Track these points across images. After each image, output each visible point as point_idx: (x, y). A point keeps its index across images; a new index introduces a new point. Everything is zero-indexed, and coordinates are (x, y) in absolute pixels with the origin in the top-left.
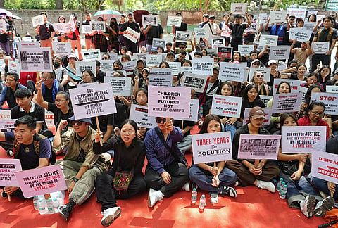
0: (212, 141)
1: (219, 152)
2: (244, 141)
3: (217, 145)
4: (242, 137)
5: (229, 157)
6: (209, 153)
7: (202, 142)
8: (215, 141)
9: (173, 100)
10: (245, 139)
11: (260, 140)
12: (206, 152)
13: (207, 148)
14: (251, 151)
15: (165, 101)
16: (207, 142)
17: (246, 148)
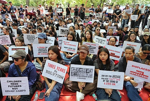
1: (57, 75)
3: (57, 71)
4: (72, 66)
6: (52, 73)
7: (51, 66)
8: (57, 68)
9: (17, 85)
10: (74, 68)
11: (82, 68)
12: (50, 72)
13: (52, 70)
14: (77, 76)
15: (13, 86)
16: (53, 67)
17: (74, 74)
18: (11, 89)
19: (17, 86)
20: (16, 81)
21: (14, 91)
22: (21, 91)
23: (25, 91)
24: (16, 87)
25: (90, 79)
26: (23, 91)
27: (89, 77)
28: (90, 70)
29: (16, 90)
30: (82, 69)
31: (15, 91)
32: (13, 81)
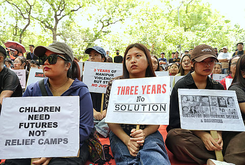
0: (140, 89)
1: (147, 108)
2: (185, 99)
3: (145, 96)
4: (181, 92)
5: (163, 119)
6: (132, 107)
7: (125, 91)
8: (144, 90)
9: (47, 121)
10: (186, 96)
11: (207, 97)
12: (127, 106)
13: (129, 100)
14: (199, 116)
15: (32, 124)
16: (132, 90)
17: (191, 110)
18: (24, 134)
19: (44, 125)
20: (46, 109)
21: (32, 141)
22: (54, 141)
23: (66, 141)
24: (40, 129)
25: (234, 123)
26: (60, 140)
27: (228, 117)
28: (226, 99)
29: (41, 137)
30: (207, 99)
31: (36, 141)
32: (37, 109)
